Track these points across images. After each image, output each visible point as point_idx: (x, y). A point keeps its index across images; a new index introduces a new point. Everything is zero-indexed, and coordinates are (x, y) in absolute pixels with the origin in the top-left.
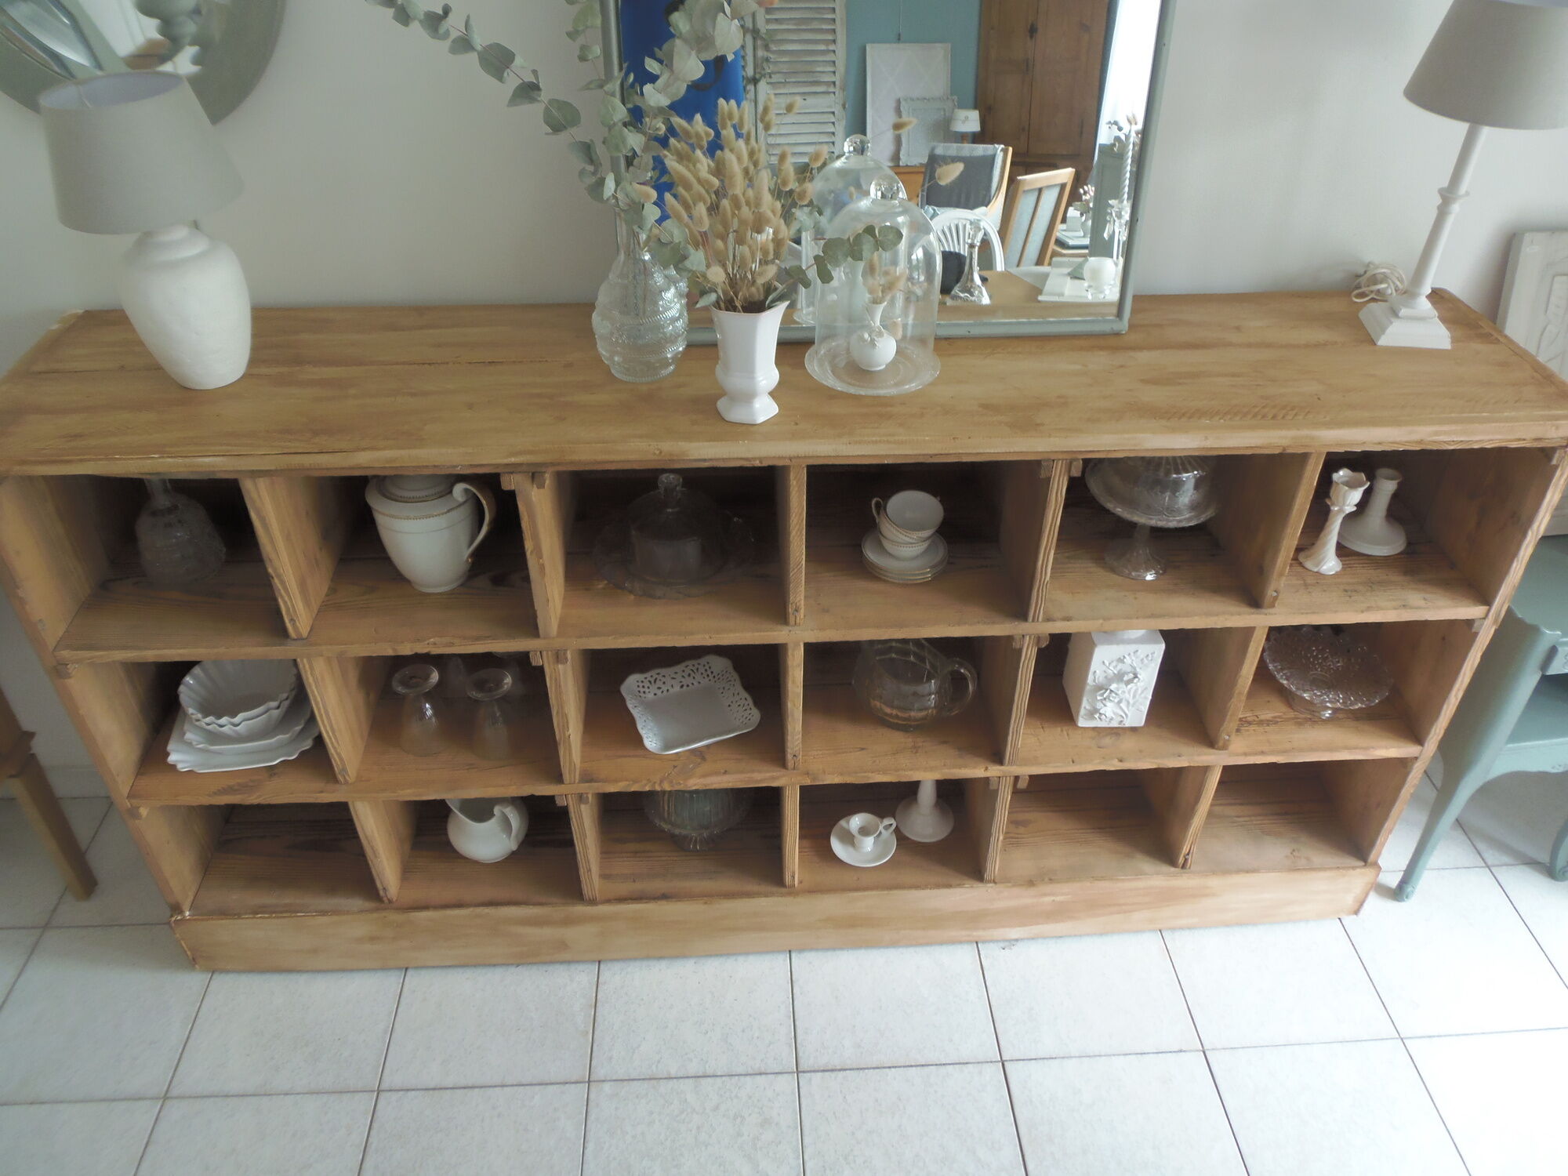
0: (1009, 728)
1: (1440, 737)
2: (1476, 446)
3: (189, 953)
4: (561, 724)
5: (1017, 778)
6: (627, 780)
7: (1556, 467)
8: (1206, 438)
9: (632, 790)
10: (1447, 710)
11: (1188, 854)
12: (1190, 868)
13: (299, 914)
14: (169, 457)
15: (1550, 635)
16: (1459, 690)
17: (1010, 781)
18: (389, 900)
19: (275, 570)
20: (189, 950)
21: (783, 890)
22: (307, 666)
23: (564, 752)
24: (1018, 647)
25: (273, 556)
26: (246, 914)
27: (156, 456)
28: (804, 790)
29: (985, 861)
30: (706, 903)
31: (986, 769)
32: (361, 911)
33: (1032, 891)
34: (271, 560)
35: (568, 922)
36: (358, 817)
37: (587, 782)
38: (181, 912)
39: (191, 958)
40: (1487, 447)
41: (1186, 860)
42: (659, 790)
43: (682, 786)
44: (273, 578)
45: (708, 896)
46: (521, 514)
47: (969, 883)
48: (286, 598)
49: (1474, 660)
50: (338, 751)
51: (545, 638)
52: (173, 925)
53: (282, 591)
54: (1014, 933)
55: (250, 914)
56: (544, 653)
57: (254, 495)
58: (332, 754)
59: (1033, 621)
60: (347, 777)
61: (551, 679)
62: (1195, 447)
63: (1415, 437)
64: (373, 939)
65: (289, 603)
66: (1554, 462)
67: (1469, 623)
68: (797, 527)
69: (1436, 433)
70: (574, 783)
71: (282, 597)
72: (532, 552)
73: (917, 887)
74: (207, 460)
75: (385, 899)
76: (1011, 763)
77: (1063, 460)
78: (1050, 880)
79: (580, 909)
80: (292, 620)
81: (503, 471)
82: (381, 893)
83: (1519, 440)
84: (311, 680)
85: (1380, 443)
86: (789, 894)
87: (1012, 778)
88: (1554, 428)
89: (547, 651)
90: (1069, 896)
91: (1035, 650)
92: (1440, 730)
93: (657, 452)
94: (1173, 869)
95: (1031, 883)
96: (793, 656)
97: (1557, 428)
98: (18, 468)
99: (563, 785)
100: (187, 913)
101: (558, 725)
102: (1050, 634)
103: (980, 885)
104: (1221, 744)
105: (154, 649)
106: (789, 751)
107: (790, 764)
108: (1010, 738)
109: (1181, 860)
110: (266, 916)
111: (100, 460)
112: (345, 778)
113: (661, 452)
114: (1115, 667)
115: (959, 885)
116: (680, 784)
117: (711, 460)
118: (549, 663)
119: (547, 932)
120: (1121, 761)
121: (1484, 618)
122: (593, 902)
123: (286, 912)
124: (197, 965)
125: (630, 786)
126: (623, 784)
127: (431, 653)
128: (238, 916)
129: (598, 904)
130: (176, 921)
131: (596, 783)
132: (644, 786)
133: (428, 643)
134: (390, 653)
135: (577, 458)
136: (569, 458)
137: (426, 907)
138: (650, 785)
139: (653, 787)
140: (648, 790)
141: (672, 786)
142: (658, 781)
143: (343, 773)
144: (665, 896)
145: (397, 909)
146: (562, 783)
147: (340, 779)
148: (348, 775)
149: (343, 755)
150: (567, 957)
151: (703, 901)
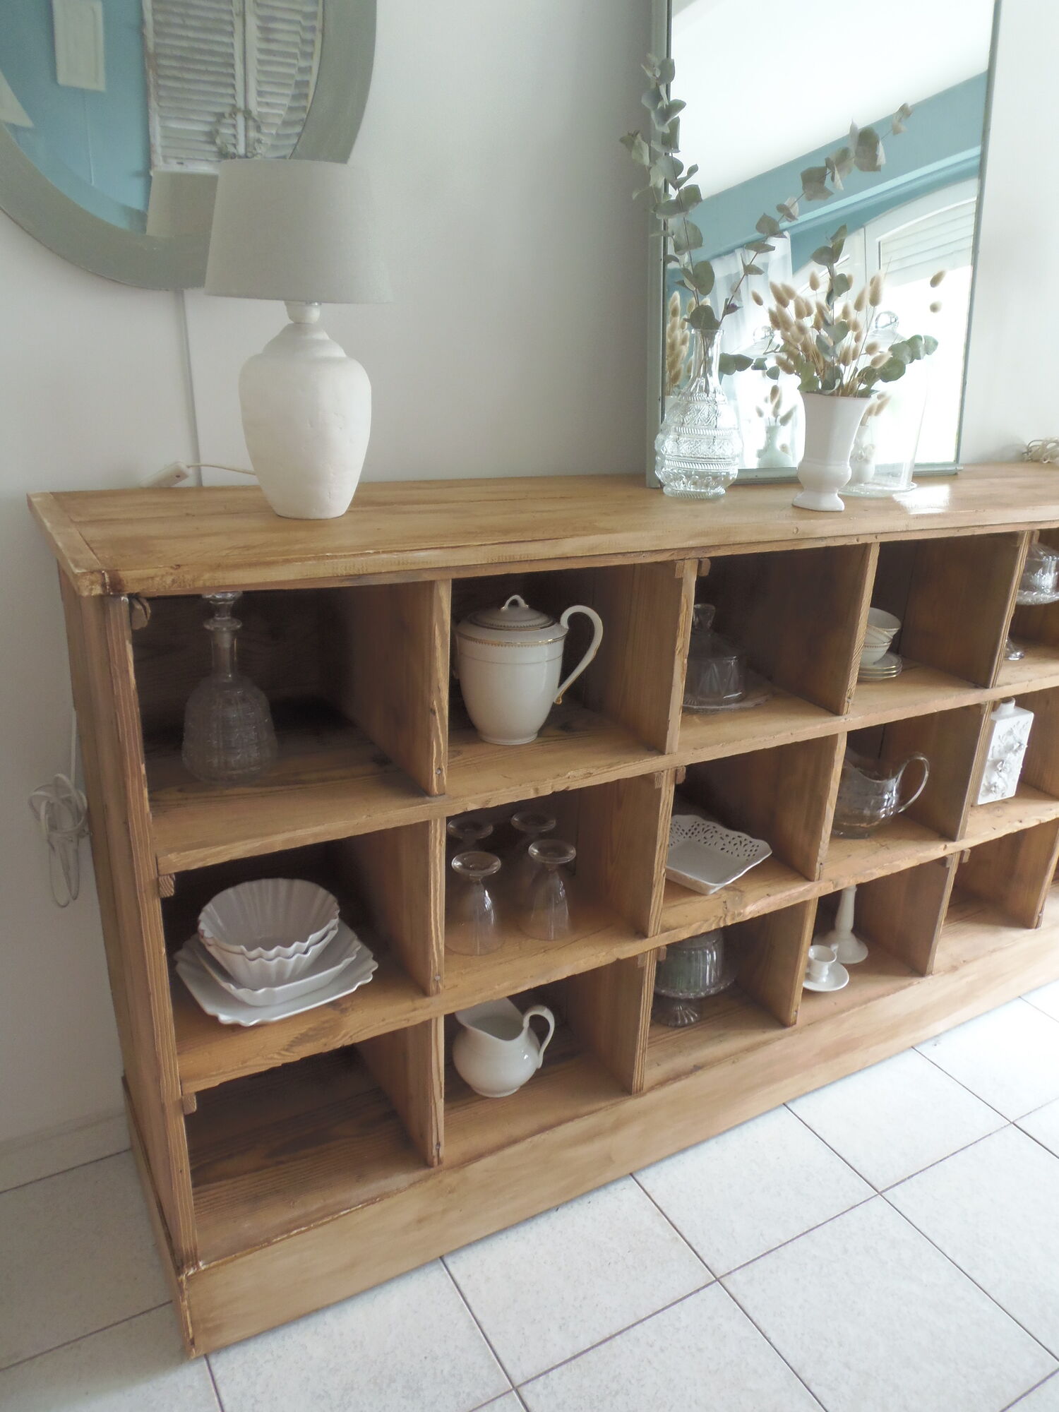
3: (191, 1329)
4: (661, 860)
5: (962, 853)
6: (697, 922)
11: (1041, 912)
12: (1041, 926)
13: (342, 1213)
14: (384, 552)
17: (958, 857)
18: (440, 1159)
19: (440, 701)
20: (192, 1325)
21: (789, 1029)
23: (657, 896)
26: (277, 1236)
27: (371, 551)
31: (946, 847)
32: (412, 1185)
33: (953, 976)
35: (617, 1127)
36: (437, 1041)
37: (666, 931)
38: (195, 1262)
39: (191, 1337)
41: (1039, 918)
43: (742, 915)
44: (434, 713)
45: (733, 1057)
46: (683, 606)
47: (916, 980)
50: (440, 947)
51: (669, 755)
52: (183, 1284)
54: (941, 1026)
55: (282, 1234)
56: (665, 774)
59: (994, 687)
60: (441, 984)
61: (663, 806)
64: (421, 1221)
65: (442, 747)
68: (866, 607)
70: (656, 934)
71: (438, 738)
72: (680, 651)
73: (883, 996)
74: (422, 554)
75: (437, 1161)
76: (961, 838)
77: (1029, 531)
79: (627, 1106)
81: (679, 556)
82: (434, 1151)
86: (792, 1031)
87: (959, 854)
89: (668, 770)
91: (990, 716)
94: (1031, 931)
95: (955, 968)
96: (839, 750)
98: (207, 576)
99: (647, 940)
100: (201, 1262)
102: (1000, 699)
103: (924, 979)
105: (284, 832)
106: (819, 859)
107: (817, 874)
108: (964, 811)
109: (1037, 920)
110: (303, 1229)
111: (309, 559)
114: (1006, 739)
115: (910, 985)
118: (666, 785)
119: (596, 1147)
122: (640, 1092)
123: (327, 1216)
124: (194, 1350)
125: (700, 927)
126: (695, 926)
127: (570, 789)
128: (269, 1242)
129: (644, 1094)
130: (188, 1278)
131: (673, 931)
132: (711, 925)
133: (569, 778)
134: (532, 795)
135: (738, 539)
136: (732, 540)
137: (480, 1155)
138: (716, 921)
139: (718, 923)
140: (714, 928)
141: (733, 919)
142: (723, 915)
143: (437, 978)
144: (697, 1068)
145: (450, 1168)
146: (647, 937)
147: (432, 987)
148: (441, 981)
149: (442, 954)
150: (607, 1178)
151: (731, 1061)
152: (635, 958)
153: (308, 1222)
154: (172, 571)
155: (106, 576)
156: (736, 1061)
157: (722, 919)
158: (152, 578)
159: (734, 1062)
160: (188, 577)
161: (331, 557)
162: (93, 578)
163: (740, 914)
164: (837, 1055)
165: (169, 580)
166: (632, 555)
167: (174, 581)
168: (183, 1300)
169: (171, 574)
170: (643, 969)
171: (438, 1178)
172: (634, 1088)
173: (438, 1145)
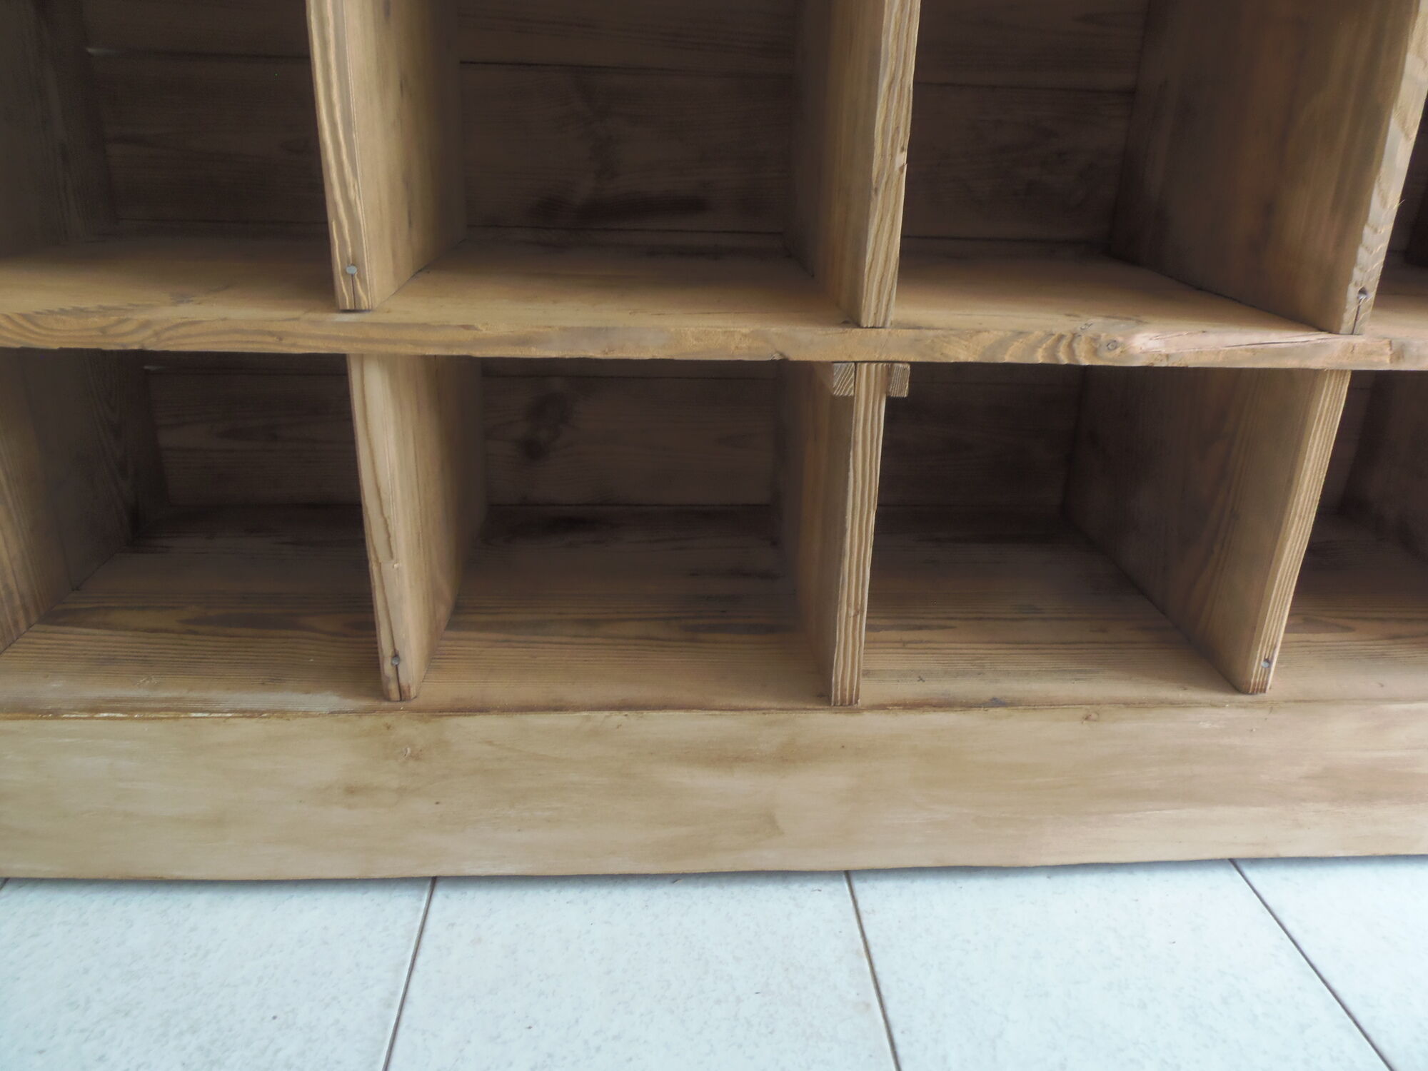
4: (892, 126)
6: (998, 331)
9: (1007, 359)
13: (194, 715)
26: (73, 712)
32: (331, 714)
35: (788, 759)
37: (911, 329)
42: (1067, 361)
43: (1118, 351)
50: (352, 194)
55: (82, 711)
58: (335, 205)
60: (359, 286)
70: (883, 326)
75: (393, 687)
79: (818, 723)
82: (387, 668)
86: (1256, 702)
99: (858, 330)
112: (355, 292)
119: (739, 784)
122: (849, 705)
123: (167, 710)
125: (1002, 344)
126: (988, 339)
128: (56, 714)
129: (859, 711)
131: (931, 333)
132: (1034, 349)
137: (483, 710)
138: (1050, 342)
139: (1053, 350)
140: (1041, 361)
141: (1095, 352)
142: (1069, 336)
143: (353, 270)
144: (996, 703)
145: (418, 711)
146: (858, 325)
147: (342, 286)
148: (363, 281)
149: (360, 211)
150: (771, 859)
151: (1082, 713)
152: (828, 366)
153: (131, 709)
156: (1094, 716)
157: (1064, 342)
159: (1087, 718)
163: (1114, 344)
164: (1369, 797)
170: (848, 404)
171: (388, 719)
172: (837, 693)
173: (396, 656)
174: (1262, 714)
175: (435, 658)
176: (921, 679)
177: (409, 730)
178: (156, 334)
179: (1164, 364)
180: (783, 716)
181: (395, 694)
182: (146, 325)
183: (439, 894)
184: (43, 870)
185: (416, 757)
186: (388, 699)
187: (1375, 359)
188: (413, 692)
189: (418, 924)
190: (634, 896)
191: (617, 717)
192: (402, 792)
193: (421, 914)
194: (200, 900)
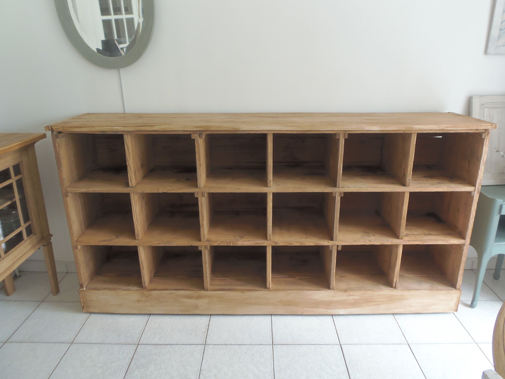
0: (334, 227)
1: (470, 236)
2: (459, 132)
3: (82, 304)
5: (338, 246)
7: (484, 139)
8: (381, 127)
9: (221, 245)
10: (470, 226)
11: (396, 282)
12: (397, 288)
13: (117, 290)
14: (107, 126)
15: (499, 201)
16: (472, 218)
17: (336, 247)
18: (145, 287)
19: (129, 164)
20: (83, 303)
21: (267, 290)
22: (133, 197)
23: (202, 230)
24: (335, 196)
25: (129, 159)
26: (102, 289)
27: (104, 126)
28: (273, 247)
29: (330, 281)
30: (242, 292)
31: (328, 242)
32: (136, 290)
33: (346, 294)
34: (128, 161)
36: (140, 252)
37: (208, 241)
38: (83, 288)
39: (83, 306)
40: (462, 132)
41: (396, 285)
42: (229, 245)
43: (236, 244)
44: (128, 166)
46: (196, 146)
47: (325, 289)
48: (130, 173)
49: (475, 207)
50: (137, 227)
51: (199, 188)
52: (80, 292)
53: (130, 171)
54: (342, 312)
55: (103, 289)
56: (199, 193)
57: (127, 140)
59: (338, 187)
60: (139, 238)
61: (200, 203)
62: (379, 130)
63: (441, 128)
64: (138, 301)
65: (131, 175)
66: (483, 137)
67: (470, 193)
68: (270, 154)
69: (447, 127)
70: (204, 242)
71: (129, 173)
72: (198, 159)
73: (309, 290)
74: (117, 127)
75: (144, 286)
76: (336, 241)
77: (342, 133)
78: (352, 290)
79: (203, 293)
80: (131, 181)
81: (192, 133)
82: (143, 284)
83: (471, 130)
84: (133, 201)
85: (431, 130)
86: (269, 290)
87: (336, 246)
88: (480, 126)
90: (359, 297)
91: (340, 197)
92: (469, 233)
93: (233, 128)
94: (392, 289)
95: (346, 291)
96: (269, 198)
97: (481, 126)
98: (69, 129)
100: (84, 289)
101: (201, 219)
102: (344, 192)
103: (329, 290)
104: (401, 237)
106: (268, 233)
107: (269, 238)
108: (335, 230)
109: (394, 285)
111: (90, 127)
113: (234, 128)
115: (322, 290)
116: (236, 243)
117: (247, 131)
118: (200, 196)
119: (192, 301)
120: (370, 241)
121: (475, 191)
122: (207, 290)
123: (114, 289)
124: (84, 310)
125: (220, 243)
126: (219, 242)
127: (168, 192)
128: (99, 290)
130: (81, 291)
131: (211, 242)
132: (224, 244)
133: (167, 189)
134: (156, 192)
135: (212, 129)
136: (209, 129)
137: (156, 290)
138: (227, 243)
139: (227, 244)
140: (226, 245)
141: (233, 244)
142: (229, 242)
143: (138, 236)
144: (229, 290)
145: (147, 290)
146: (201, 241)
147: (137, 238)
148: (139, 237)
149: (139, 229)
150: (197, 312)
151: (241, 292)
152: (198, 246)
153: (110, 289)
154: (62, 127)
155: (50, 127)
158: (58, 129)
160: (65, 129)
161: (95, 127)
162: (47, 128)
164: (289, 305)
165: (62, 129)
166: (177, 131)
167: (62, 130)
168: (80, 295)
169: (62, 128)
171: (143, 291)
172: (205, 288)
173: (144, 282)
174: (268, 292)
175: (151, 281)
176: (220, 286)
177: (146, 293)
178: (114, 244)
179: (243, 245)
180: (197, 291)
181: (144, 288)
182: (113, 243)
183: (151, 316)
184: (97, 311)
185: (147, 296)
186: (143, 288)
187: (272, 244)
188: (147, 287)
189: (147, 320)
190: (178, 318)
191: (174, 291)
192: (145, 301)
193: (148, 319)
194: (118, 316)
